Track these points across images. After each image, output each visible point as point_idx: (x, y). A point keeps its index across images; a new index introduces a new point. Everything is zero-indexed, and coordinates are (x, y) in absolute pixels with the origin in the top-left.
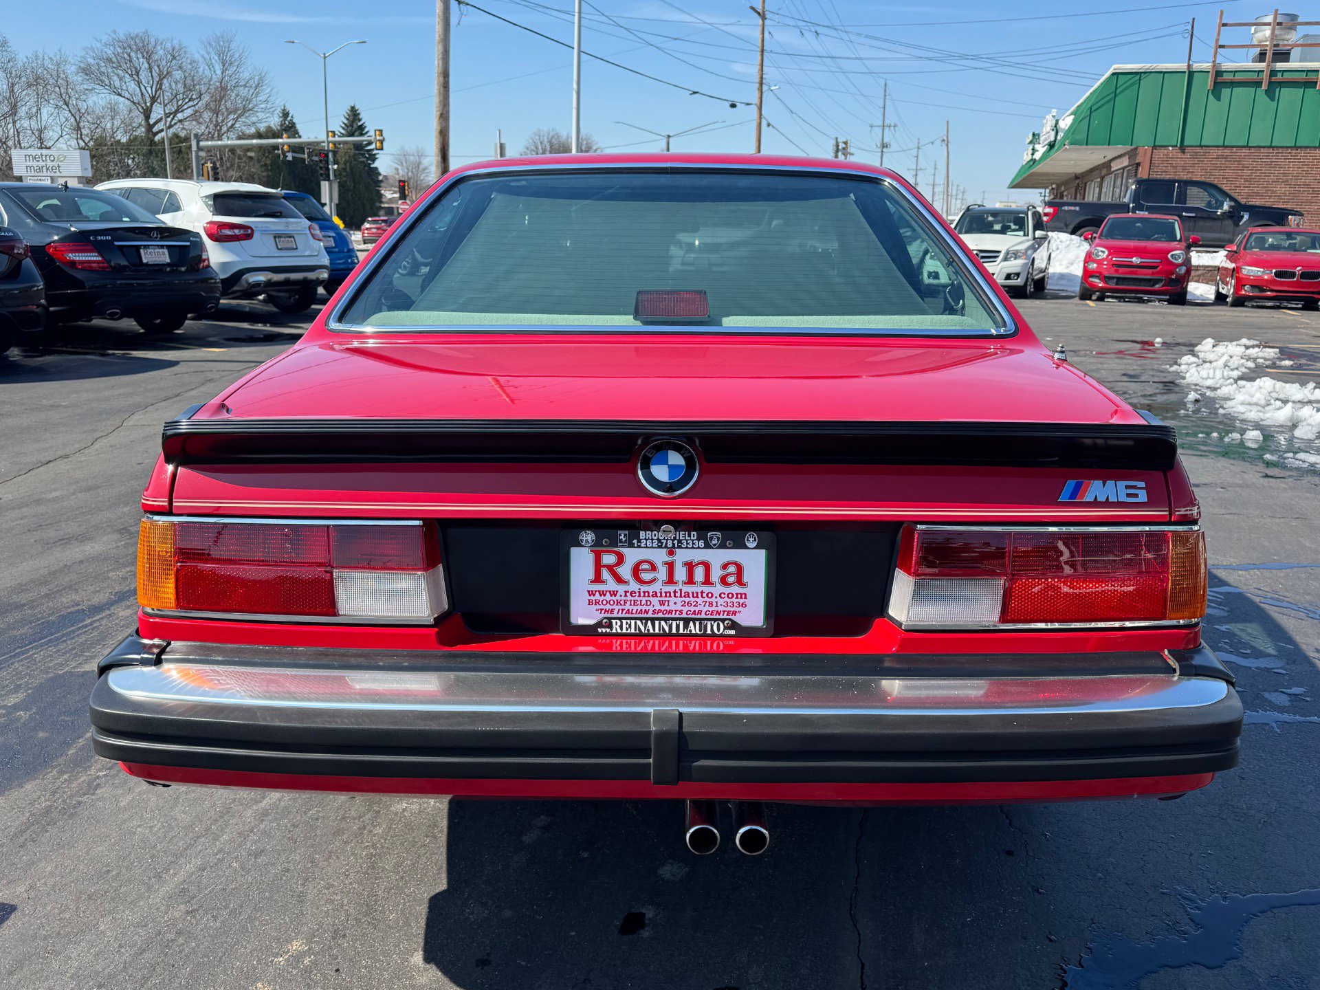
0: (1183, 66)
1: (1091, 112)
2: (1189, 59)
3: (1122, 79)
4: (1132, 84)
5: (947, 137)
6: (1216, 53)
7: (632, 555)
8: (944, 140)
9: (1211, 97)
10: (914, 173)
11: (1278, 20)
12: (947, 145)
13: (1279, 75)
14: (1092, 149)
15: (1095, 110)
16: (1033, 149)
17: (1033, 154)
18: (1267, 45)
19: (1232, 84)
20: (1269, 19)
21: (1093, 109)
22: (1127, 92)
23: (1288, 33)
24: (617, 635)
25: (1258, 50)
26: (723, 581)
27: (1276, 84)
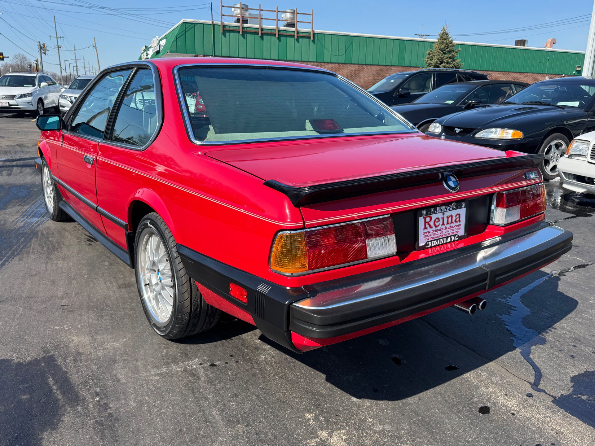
0: (210, 22)
1: (177, 39)
2: (212, 19)
3: (187, 25)
4: (192, 28)
5: (95, 45)
6: (222, 18)
7: (434, 216)
8: (94, 46)
9: (222, 36)
10: (75, 61)
11: (242, 7)
12: (96, 49)
13: (246, 29)
14: (179, 55)
15: (179, 38)
16: (147, 53)
17: (147, 56)
18: (239, 17)
19: (230, 31)
20: (239, 6)
21: (177, 37)
22: (189, 31)
23: (246, 12)
24: (431, 247)
25: (236, 18)
26: (456, 222)
27: (245, 32)
